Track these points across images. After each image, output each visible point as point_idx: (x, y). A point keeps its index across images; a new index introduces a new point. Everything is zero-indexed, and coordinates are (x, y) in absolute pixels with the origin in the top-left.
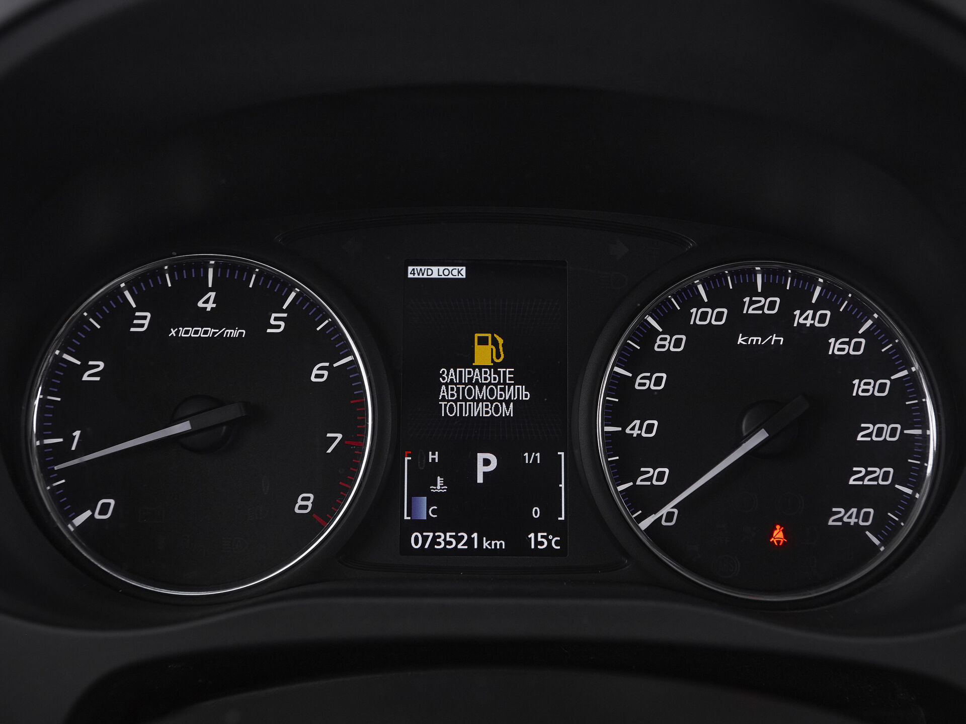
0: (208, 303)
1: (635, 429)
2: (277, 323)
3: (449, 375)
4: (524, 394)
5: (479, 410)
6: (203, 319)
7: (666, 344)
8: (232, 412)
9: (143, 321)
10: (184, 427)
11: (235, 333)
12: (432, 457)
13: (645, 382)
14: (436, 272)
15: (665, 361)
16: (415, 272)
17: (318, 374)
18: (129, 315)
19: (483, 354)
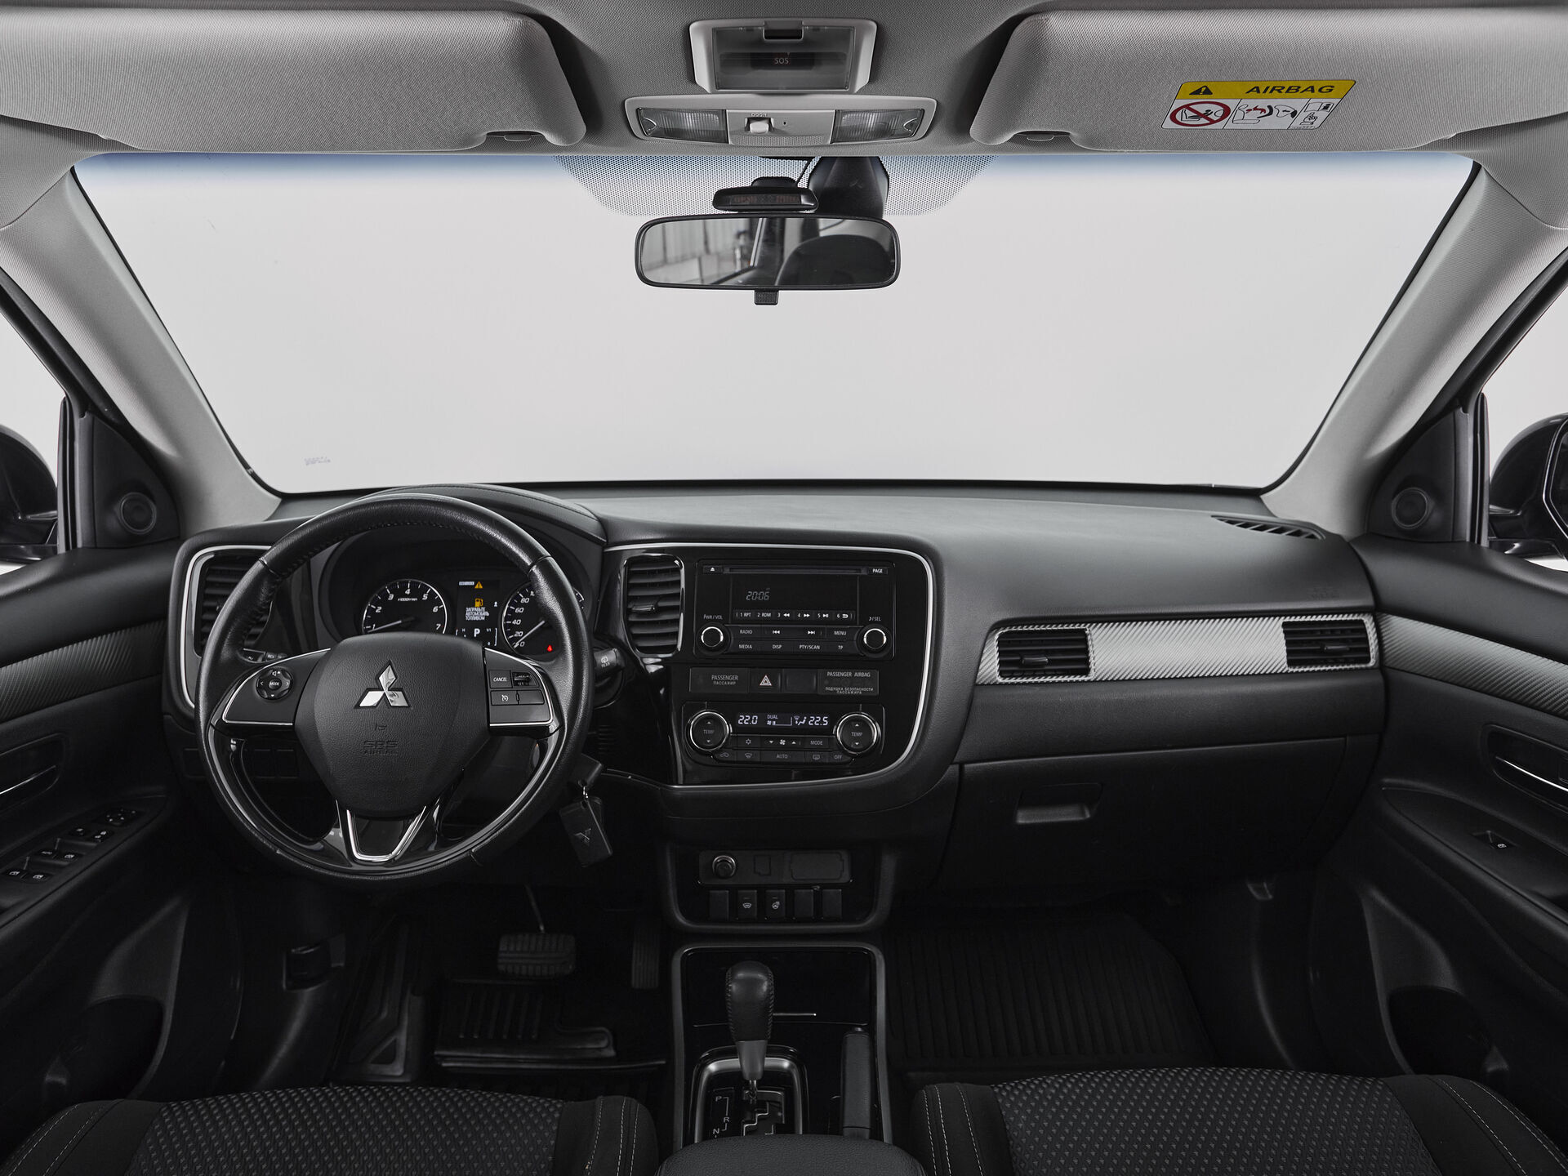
0: (408, 592)
1: (515, 622)
2: (425, 597)
3: (468, 609)
4: (488, 614)
5: (477, 618)
6: (407, 596)
7: (524, 600)
8: (412, 618)
9: (391, 597)
10: (400, 622)
11: (414, 599)
12: (463, 630)
13: (518, 610)
14: (467, 583)
15: (524, 605)
16: (461, 583)
17: (435, 609)
18: (388, 595)
19: (477, 604)
